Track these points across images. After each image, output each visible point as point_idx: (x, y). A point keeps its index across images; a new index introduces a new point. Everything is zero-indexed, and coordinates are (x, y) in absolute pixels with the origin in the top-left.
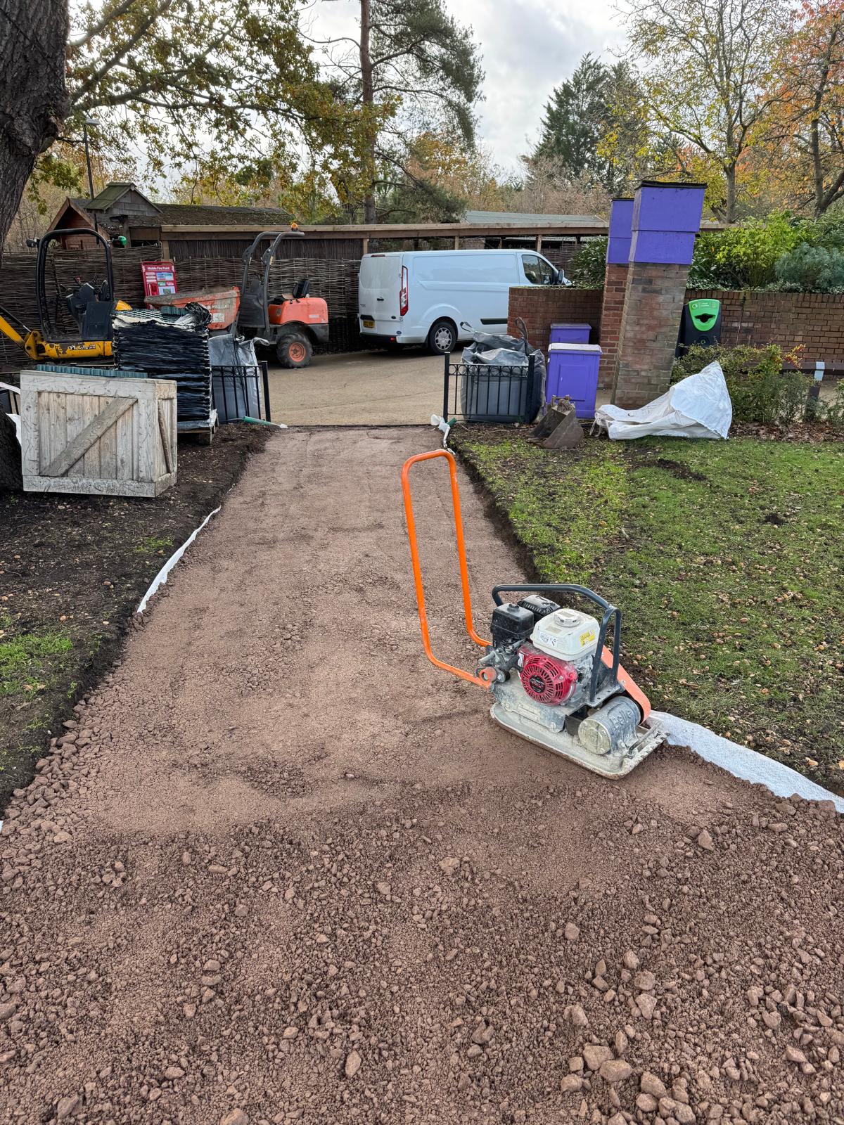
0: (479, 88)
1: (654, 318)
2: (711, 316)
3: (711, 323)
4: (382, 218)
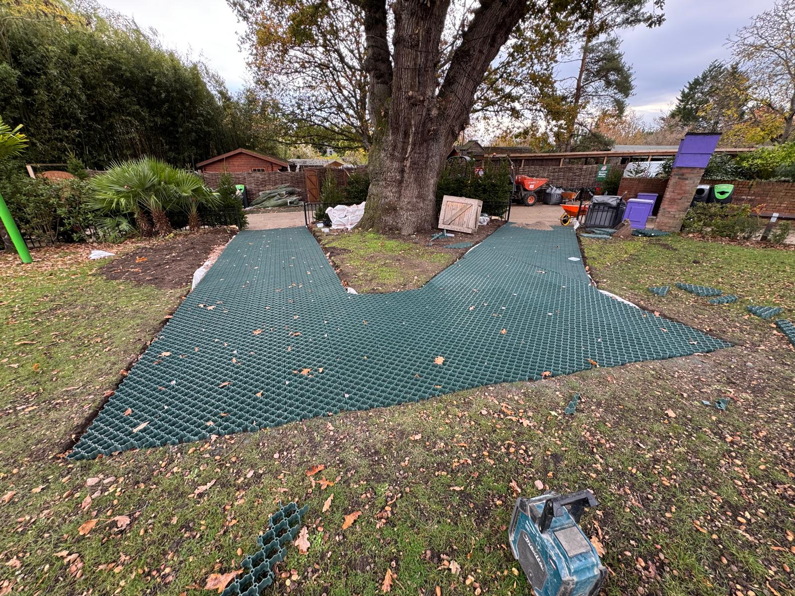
0: (632, 92)
2: (727, 192)
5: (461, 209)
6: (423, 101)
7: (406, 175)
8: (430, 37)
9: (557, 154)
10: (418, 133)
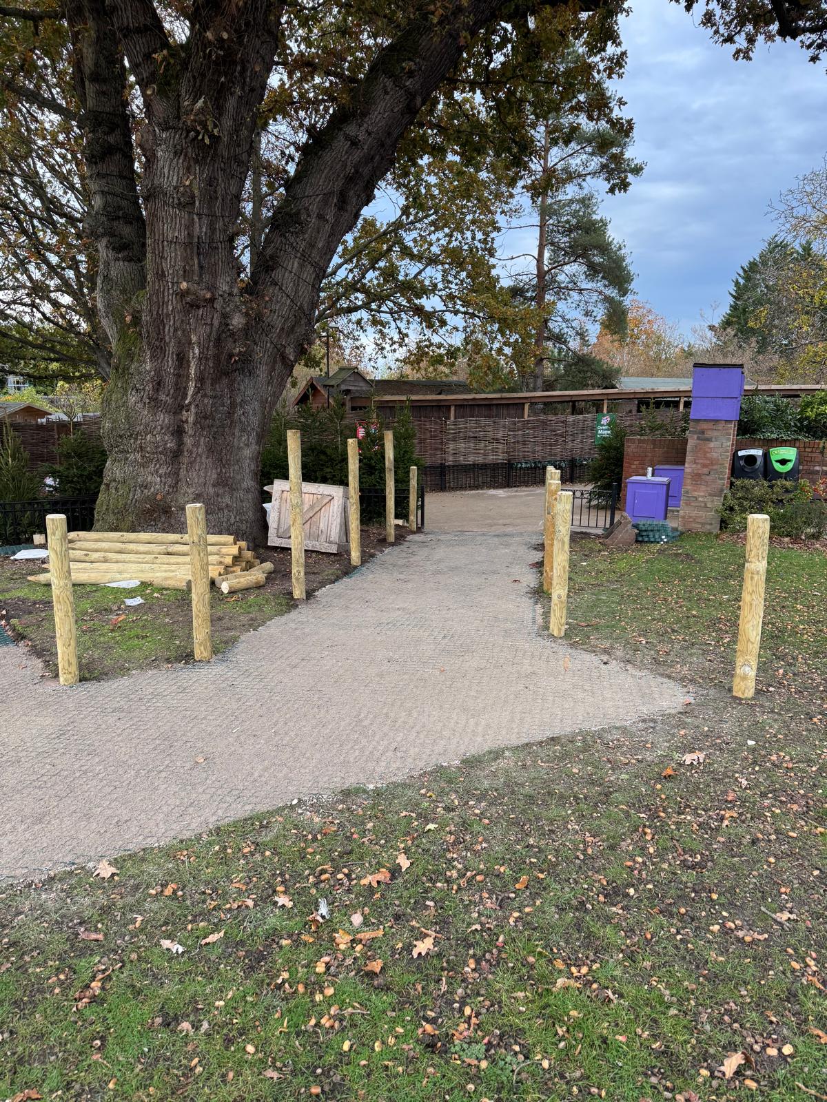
0: (632, 286)
1: (707, 459)
2: (789, 461)
3: (789, 466)
4: (549, 386)
5: (312, 507)
6: (212, 300)
7: (188, 441)
8: (215, 192)
9: (515, 395)
10: (207, 359)
